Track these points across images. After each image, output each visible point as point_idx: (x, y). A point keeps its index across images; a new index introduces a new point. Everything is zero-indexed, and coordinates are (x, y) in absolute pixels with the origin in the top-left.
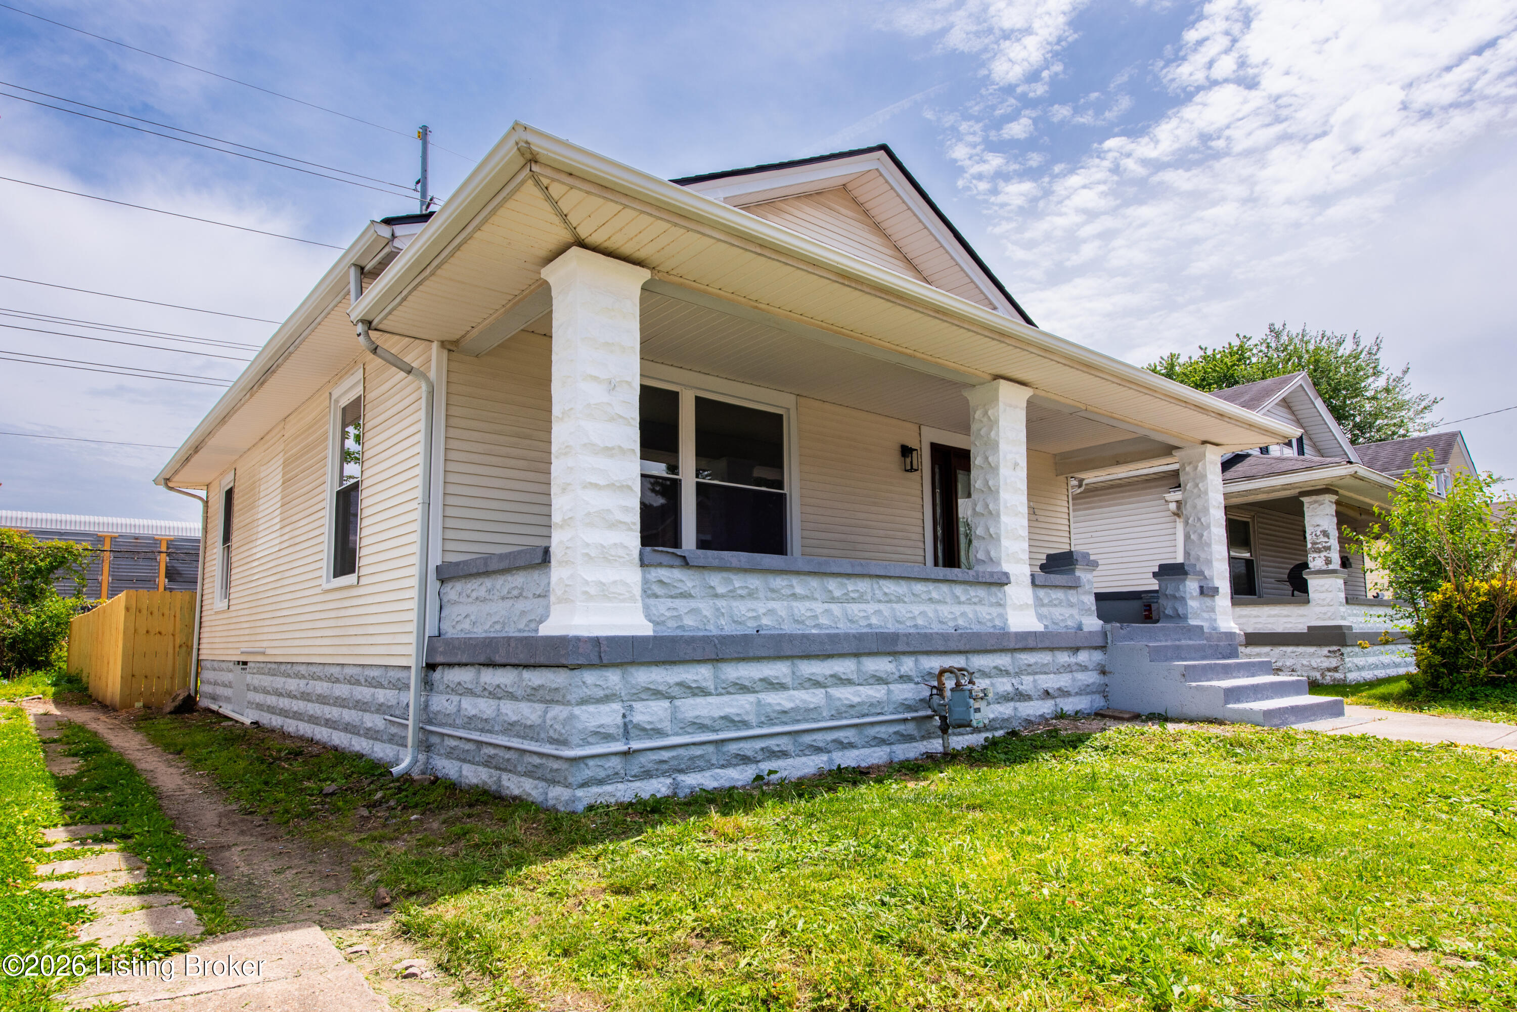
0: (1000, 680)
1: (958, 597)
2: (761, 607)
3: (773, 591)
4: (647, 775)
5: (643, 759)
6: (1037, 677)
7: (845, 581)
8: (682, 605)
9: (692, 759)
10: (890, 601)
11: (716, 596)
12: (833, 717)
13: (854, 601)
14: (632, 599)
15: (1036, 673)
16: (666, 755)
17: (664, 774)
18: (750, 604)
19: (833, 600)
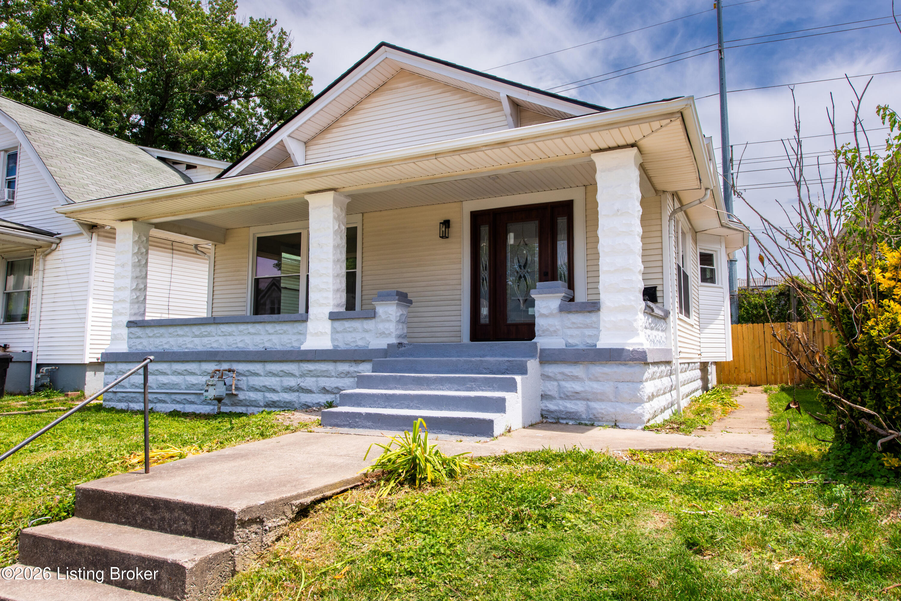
0: (287, 378)
1: (267, 331)
2: (164, 340)
3: (170, 334)
4: (120, 401)
5: (119, 395)
6: (319, 379)
7: (201, 327)
8: (138, 341)
9: (132, 397)
10: (225, 335)
11: (149, 337)
12: (186, 389)
13: (206, 336)
14: (124, 339)
15: (318, 376)
16: (124, 395)
17: (125, 401)
18: (161, 339)
19: (196, 336)
